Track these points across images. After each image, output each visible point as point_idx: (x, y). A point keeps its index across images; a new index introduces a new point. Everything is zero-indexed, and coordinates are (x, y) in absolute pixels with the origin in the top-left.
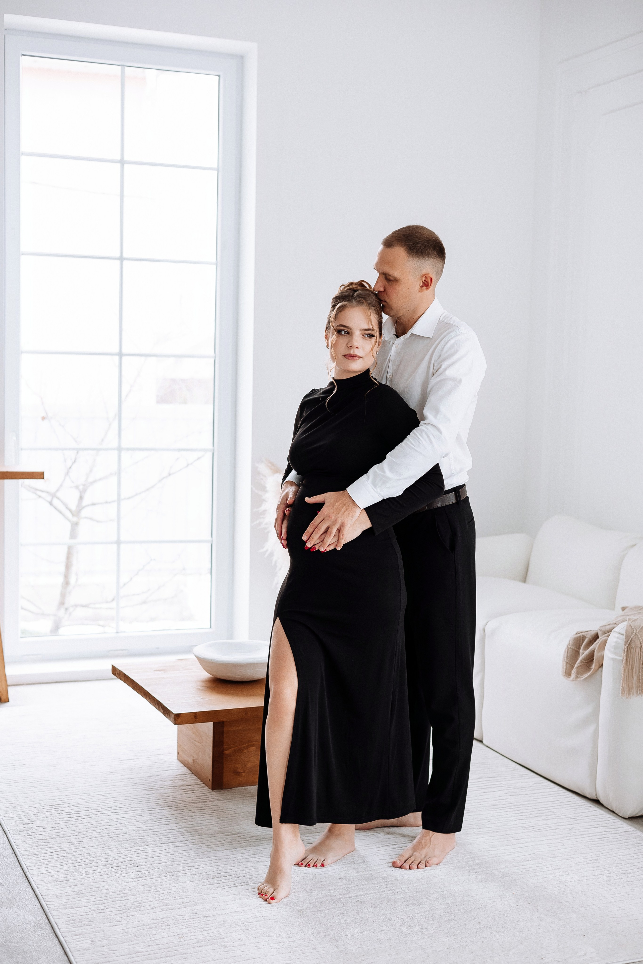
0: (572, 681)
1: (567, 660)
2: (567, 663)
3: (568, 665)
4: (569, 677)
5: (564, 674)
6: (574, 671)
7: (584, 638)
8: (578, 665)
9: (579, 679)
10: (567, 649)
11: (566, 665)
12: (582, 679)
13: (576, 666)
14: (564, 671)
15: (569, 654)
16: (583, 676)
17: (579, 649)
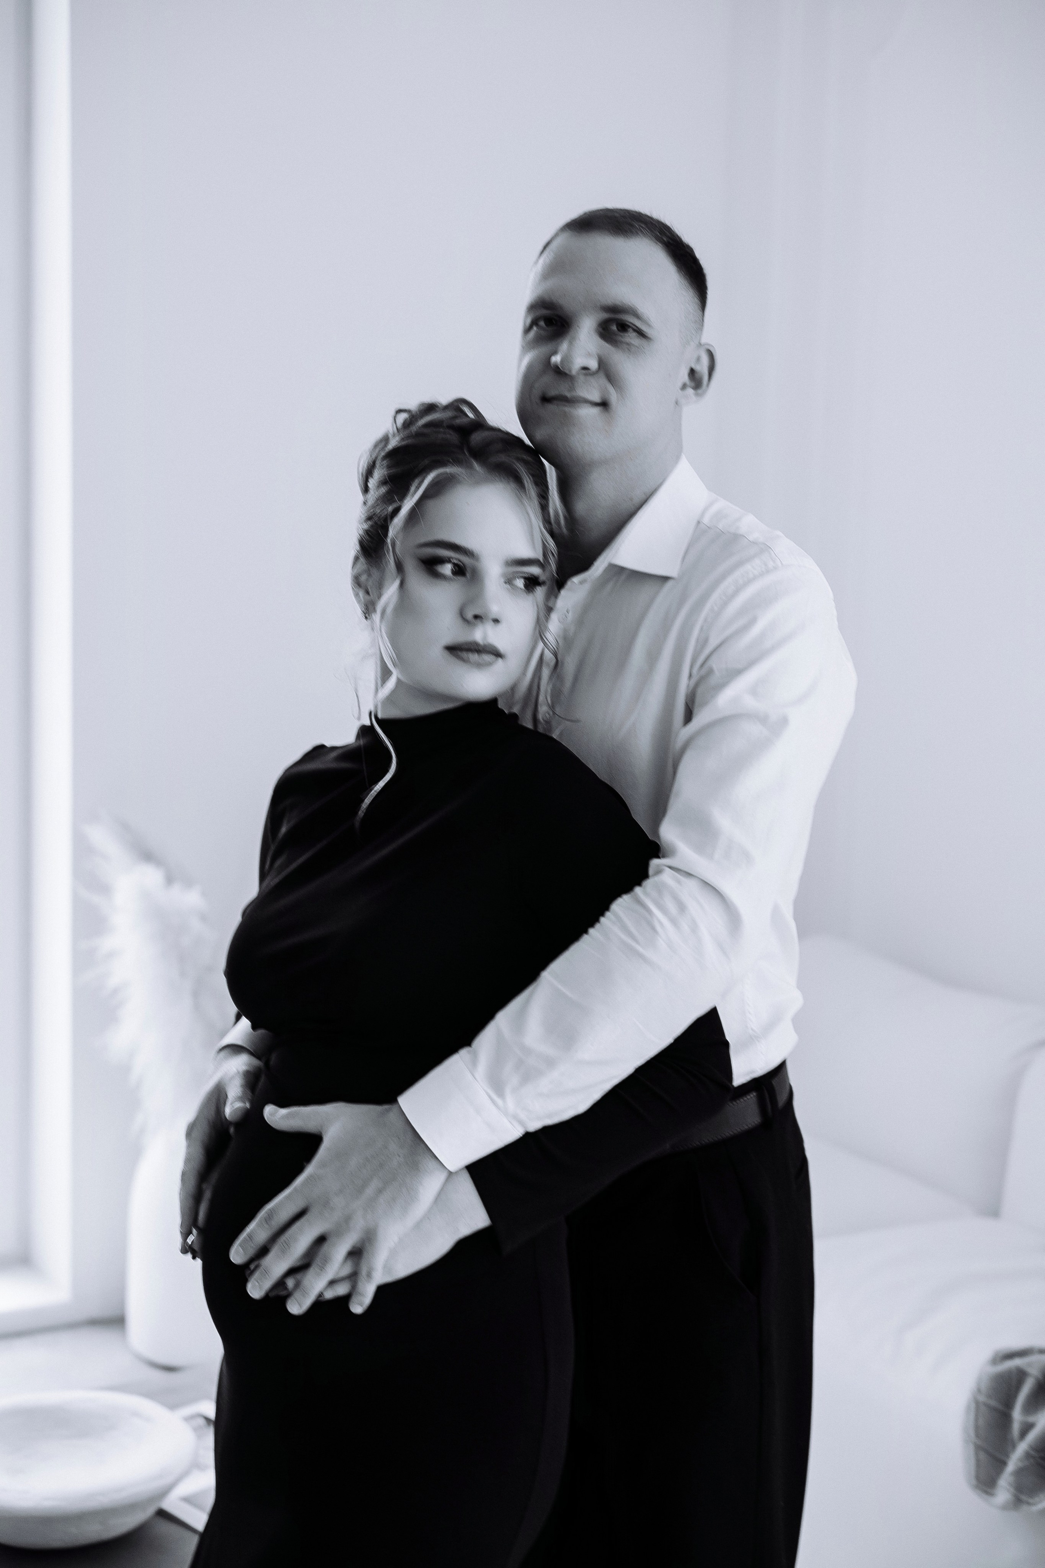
0: (1005, 1507)
1: (977, 1435)
2: (978, 1448)
3: (982, 1456)
4: (989, 1490)
5: (974, 1482)
6: (1005, 1481)
7: (1020, 1375)
8: (1020, 1464)
9: (1025, 1508)
10: (973, 1405)
11: (977, 1454)
12: (1035, 1509)
13: (1012, 1465)
14: (973, 1473)
15: (981, 1422)
16: (1037, 1499)
17: (1008, 1403)
